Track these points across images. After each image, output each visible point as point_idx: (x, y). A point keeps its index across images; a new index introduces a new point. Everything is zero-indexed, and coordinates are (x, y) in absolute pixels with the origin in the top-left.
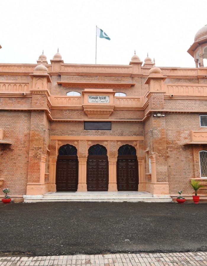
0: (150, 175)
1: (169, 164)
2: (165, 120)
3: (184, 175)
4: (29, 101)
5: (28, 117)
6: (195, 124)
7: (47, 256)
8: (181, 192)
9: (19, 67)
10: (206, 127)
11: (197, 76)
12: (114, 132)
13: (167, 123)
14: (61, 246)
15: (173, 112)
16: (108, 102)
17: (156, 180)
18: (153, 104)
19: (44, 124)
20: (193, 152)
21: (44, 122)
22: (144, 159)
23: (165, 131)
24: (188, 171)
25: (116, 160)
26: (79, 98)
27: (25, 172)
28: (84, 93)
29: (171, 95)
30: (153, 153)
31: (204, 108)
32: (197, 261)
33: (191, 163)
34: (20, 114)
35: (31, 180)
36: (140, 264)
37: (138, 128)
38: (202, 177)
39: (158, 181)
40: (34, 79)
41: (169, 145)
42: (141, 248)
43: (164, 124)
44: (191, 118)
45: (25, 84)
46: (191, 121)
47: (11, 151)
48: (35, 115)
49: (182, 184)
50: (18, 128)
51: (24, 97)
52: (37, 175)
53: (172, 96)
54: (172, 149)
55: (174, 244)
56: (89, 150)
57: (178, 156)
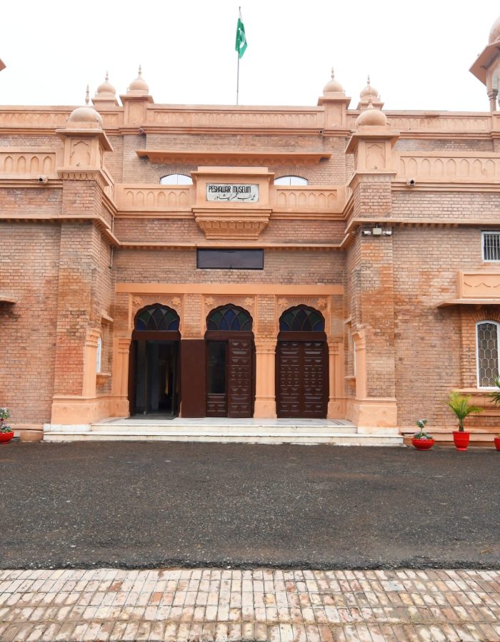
0: (354, 380)
1: (400, 354)
2: (391, 244)
3: (436, 381)
4: (56, 197)
5: (55, 237)
6: (470, 253)
7: (26, 570)
8: (425, 422)
9: (46, 115)
10: (498, 261)
11: (490, 133)
12: (269, 273)
13: (398, 251)
14: (69, 547)
15: (414, 225)
16: (256, 199)
17: (365, 392)
18: (364, 202)
19: (91, 254)
20: (461, 323)
21: (91, 250)
22: (345, 340)
23: (392, 272)
24: (448, 371)
25: (274, 343)
26: (184, 191)
27: (49, 370)
28: (196, 178)
29: (410, 180)
30: (359, 326)
31: (494, 213)
32: (386, 593)
33: (454, 353)
34: (34, 229)
35: (62, 388)
36: (239, 596)
37: (329, 264)
38: (481, 386)
39: (369, 395)
40: (68, 142)
41: (401, 307)
42: (262, 556)
43: (389, 255)
44: (459, 239)
45: (46, 155)
46: (458, 246)
47: (14, 320)
48: (71, 232)
49: (430, 402)
50: (31, 264)
51: (44, 189)
52: (76, 377)
53: (412, 182)
54: (408, 317)
55: (348, 549)
56: (208, 319)
57: (423, 335)
